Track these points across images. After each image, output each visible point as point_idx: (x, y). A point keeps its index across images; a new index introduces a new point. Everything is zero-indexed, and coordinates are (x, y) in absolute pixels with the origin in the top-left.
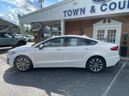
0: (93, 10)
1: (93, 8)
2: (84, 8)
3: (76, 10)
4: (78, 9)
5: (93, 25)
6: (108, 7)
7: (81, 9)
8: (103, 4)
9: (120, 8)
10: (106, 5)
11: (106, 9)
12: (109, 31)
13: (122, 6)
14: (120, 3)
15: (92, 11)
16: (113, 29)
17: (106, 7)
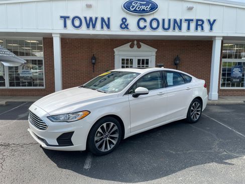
0: (125, 25)
1: (124, 20)
2: (109, 19)
3: (91, 19)
4: (96, 19)
5: (115, 50)
6: (148, 24)
7: (103, 19)
8: (140, 17)
9: (164, 28)
10: (145, 21)
11: (145, 27)
12: (139, 61)
13: (166, 26)
14: (164, 20)
15: (123, 26)
16: (145, 58)
17: (145, 24)
